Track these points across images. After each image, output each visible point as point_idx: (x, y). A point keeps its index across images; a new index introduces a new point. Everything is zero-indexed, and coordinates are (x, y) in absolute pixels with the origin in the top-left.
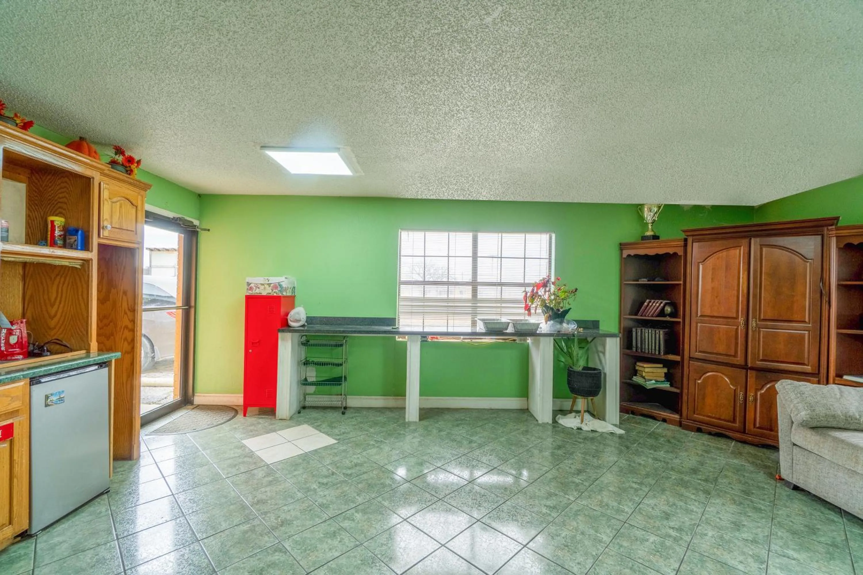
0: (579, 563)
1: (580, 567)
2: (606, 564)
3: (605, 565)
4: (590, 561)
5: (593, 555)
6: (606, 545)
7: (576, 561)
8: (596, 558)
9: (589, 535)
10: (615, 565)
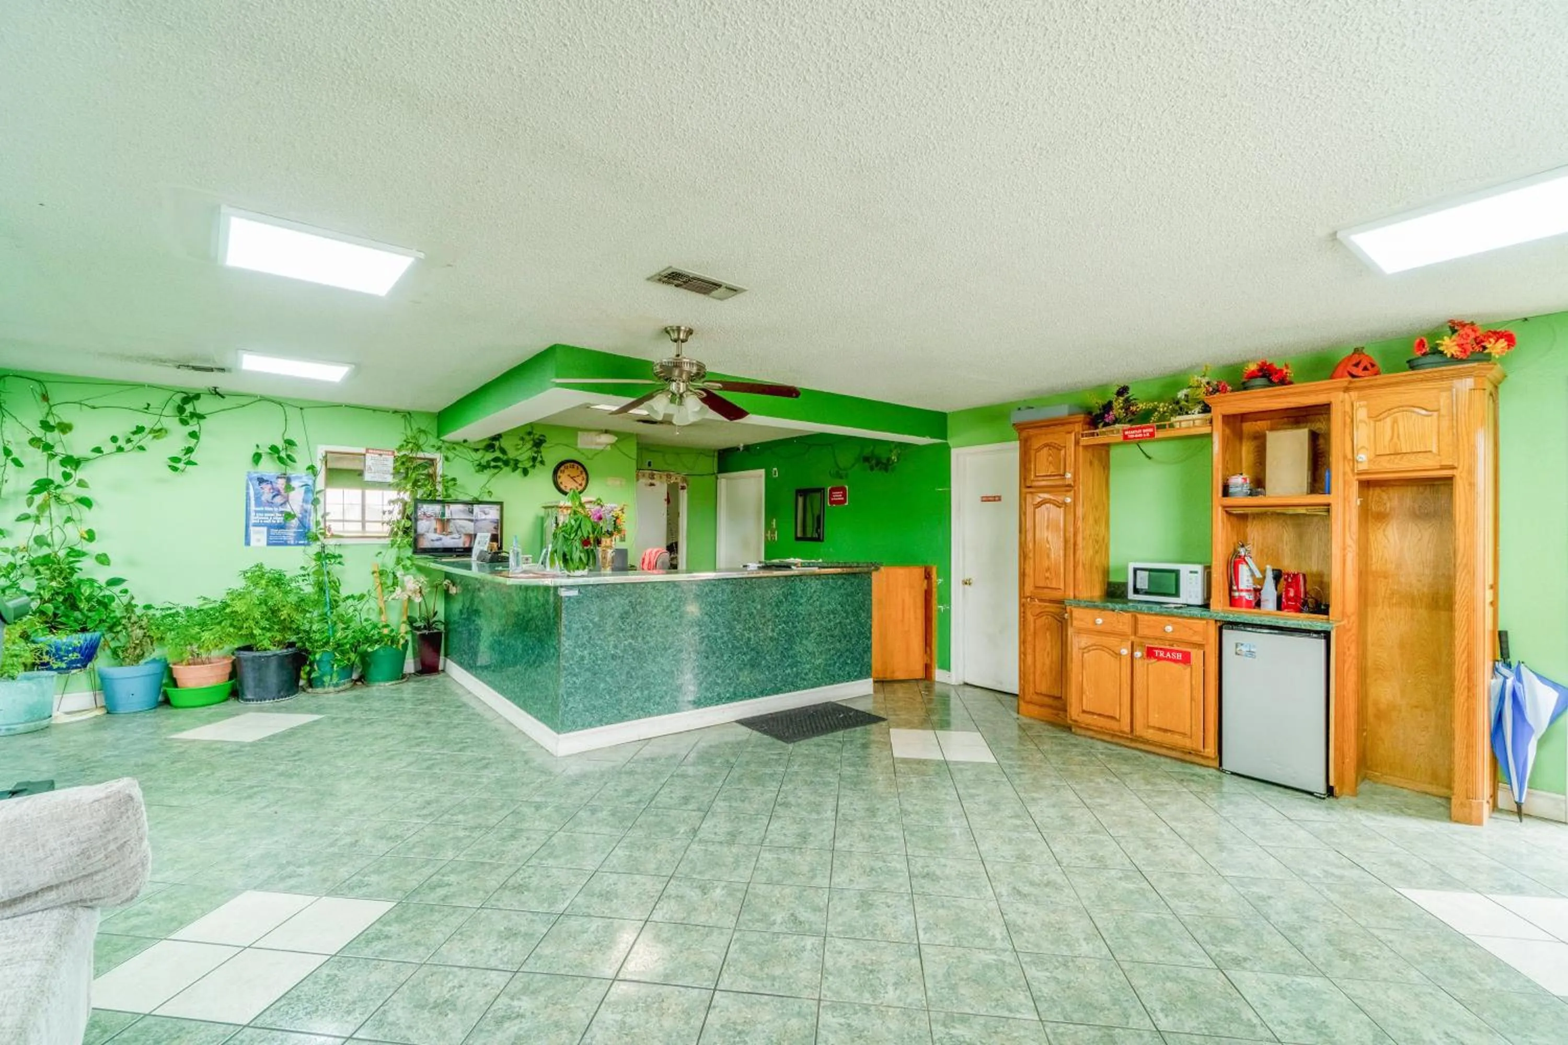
0: (840, 953)
1: (837, 949)
2: (808, 970)
3: (809, 967)
4: (829, 963)
5: (830, 974)
6: (822, 1004)
7: (845, 954)
8: (823, 970)
9: (856, 1013)
10: (796, 972)
